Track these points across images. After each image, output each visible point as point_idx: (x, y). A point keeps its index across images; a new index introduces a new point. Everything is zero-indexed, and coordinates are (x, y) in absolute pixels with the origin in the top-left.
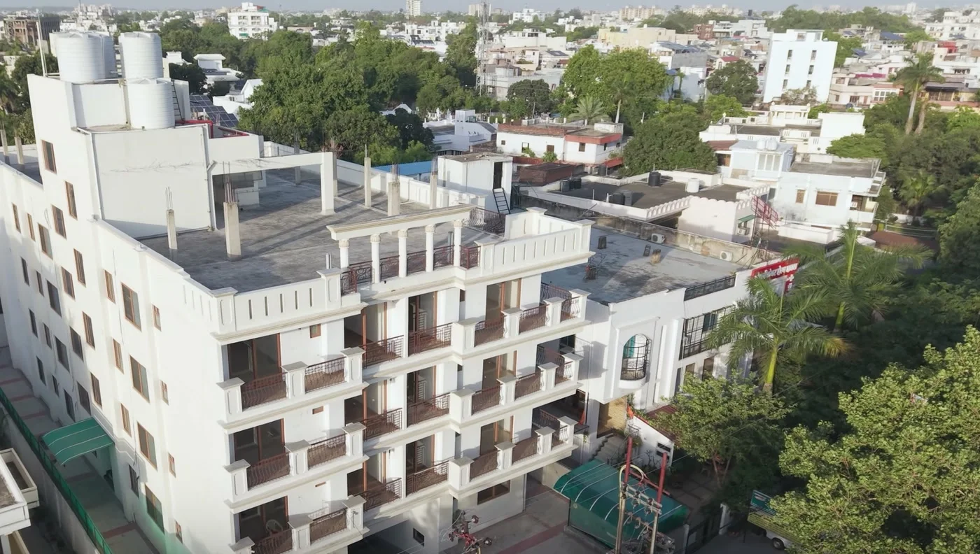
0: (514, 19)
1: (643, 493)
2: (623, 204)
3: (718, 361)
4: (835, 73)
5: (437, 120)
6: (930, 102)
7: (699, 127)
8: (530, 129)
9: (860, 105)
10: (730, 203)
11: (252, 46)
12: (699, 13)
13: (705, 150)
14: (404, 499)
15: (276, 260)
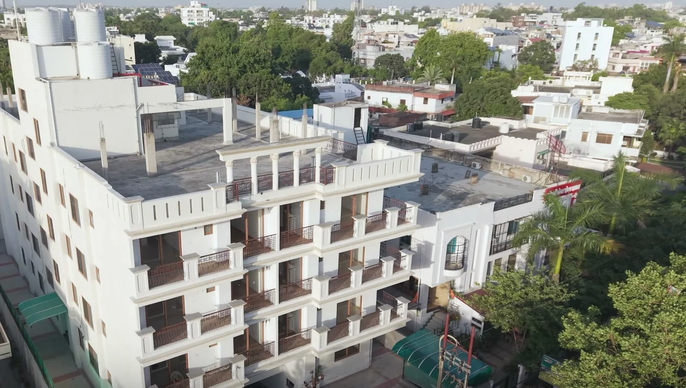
0: (382, 13)
1: (457, 356)
2: (453, 141)
3: (519, 257)
4: (612, 50)
5: (323, 82)
6: (683, 69)
7: (511, 87)
8: (388, 88)
9: (630, 73)
10: (532, 141)
11: (196, 31)
12: (515, 8)
13: (514, 102)
14: (277, 357)
15: (183, 177)
